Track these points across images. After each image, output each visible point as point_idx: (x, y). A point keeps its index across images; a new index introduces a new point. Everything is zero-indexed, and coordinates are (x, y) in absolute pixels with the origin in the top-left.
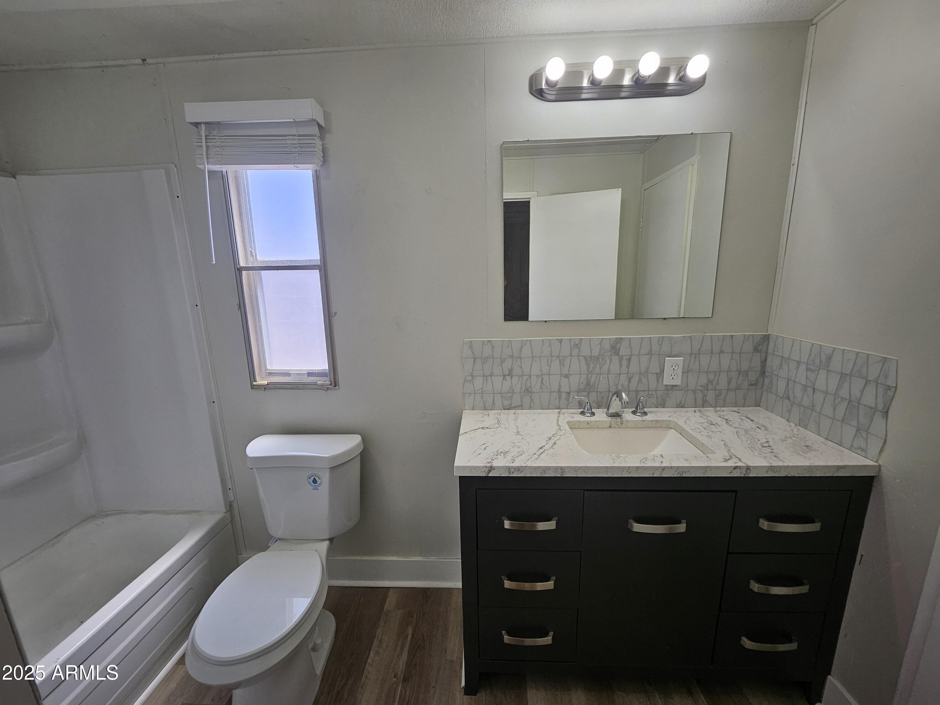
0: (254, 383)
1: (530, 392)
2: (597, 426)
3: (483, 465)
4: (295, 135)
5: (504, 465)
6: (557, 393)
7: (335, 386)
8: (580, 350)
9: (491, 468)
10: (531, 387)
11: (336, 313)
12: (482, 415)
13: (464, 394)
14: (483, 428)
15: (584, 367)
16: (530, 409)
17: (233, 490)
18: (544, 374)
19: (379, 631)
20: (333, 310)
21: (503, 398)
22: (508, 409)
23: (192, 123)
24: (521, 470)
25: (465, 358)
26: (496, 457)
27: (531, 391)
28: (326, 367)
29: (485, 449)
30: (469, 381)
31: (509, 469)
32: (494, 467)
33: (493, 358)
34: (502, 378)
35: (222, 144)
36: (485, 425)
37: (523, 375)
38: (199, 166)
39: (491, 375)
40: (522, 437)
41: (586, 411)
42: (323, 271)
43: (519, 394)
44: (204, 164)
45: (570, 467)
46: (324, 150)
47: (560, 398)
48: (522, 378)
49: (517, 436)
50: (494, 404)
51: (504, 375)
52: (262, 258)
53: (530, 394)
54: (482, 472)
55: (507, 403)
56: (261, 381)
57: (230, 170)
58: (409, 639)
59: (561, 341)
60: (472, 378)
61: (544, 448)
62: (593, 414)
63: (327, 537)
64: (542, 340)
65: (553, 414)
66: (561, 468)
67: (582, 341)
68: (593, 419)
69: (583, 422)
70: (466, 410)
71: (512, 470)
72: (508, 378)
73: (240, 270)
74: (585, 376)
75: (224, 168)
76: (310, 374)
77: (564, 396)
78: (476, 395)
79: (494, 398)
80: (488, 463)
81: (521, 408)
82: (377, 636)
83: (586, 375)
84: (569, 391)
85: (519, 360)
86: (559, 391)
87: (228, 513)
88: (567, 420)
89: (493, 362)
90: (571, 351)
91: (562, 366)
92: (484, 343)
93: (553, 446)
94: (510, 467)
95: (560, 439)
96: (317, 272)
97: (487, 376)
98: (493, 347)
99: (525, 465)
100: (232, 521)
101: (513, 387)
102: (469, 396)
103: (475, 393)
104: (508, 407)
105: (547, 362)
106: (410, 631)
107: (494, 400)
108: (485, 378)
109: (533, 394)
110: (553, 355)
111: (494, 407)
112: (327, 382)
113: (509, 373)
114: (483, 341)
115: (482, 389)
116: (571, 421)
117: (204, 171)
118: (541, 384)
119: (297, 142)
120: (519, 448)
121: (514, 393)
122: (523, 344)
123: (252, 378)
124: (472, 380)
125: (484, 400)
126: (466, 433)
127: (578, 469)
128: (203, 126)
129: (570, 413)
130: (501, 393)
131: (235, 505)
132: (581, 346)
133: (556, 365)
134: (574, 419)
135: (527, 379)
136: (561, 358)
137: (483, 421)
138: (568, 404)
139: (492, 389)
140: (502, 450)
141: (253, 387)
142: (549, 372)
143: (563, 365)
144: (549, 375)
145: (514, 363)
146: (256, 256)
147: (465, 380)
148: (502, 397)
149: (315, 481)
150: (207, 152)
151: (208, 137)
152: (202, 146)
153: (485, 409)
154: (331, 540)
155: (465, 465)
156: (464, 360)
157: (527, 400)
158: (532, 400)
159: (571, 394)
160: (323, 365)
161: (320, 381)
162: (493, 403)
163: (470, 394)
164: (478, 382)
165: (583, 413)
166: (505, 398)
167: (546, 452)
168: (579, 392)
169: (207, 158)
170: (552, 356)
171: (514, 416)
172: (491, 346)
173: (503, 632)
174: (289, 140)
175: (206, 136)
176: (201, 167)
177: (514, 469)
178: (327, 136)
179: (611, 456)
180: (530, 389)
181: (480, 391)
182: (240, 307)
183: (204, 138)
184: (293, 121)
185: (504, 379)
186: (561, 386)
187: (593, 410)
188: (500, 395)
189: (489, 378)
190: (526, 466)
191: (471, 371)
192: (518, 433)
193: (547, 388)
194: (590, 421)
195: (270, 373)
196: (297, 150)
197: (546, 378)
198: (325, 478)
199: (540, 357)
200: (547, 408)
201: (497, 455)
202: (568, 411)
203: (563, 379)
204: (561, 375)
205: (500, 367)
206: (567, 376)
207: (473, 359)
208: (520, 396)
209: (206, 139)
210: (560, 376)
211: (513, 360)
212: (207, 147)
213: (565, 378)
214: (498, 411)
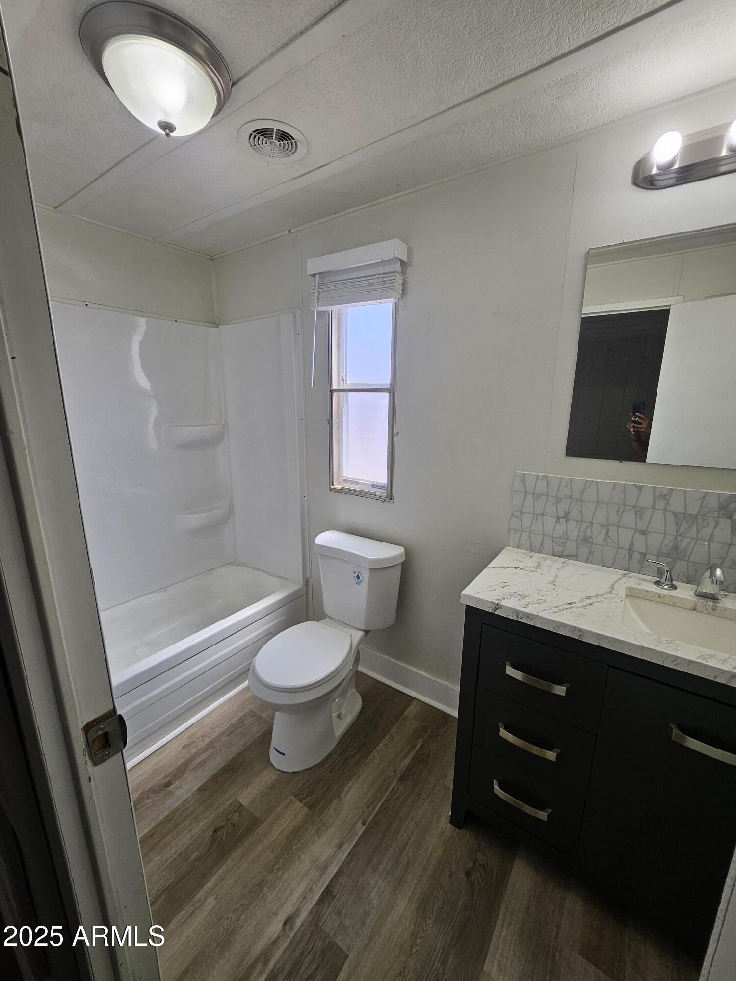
0: (332, 486)
1: (590, 543)
2: (675, 604)
3: (491, 601)
4: (380, 274)
5: (513, 607)
6: (627, 551)
7: (390, 499)
8: (668, 503)
9: (498, 606)
10: (591, 537)
11: (398, 433)
12: (524, 555)
13: (510, 529)
14: (515, 567)
15: (672, 527)
16: (586, 563)
17: (310, 569)
18: (611, 525)
19: (394, 729)
20: (396, 430)
21: (554, 543)
22: (559, 556)
23: (311, 275)
24: (531, 617)
25: (516, 492)
26: (509, 598)
27: (590, 541)
28: (385, 481)
29: (503, 587)
30: (517, 517)
31: (517, 612)
32: (502, 605)
33: (548, 496)
34: (556, 519)
35: (328, 289)
36: (521, 565)
37: (582, 521)
38: (312, 309)
39: (543, 515)
40: (555, 587)
41: (663, 580)
42: (391, 394)
43: (575, 543)
44: (314, 307)
45: (592, 632)
46: (404, 284)
47: (630, 557)
48: (581, 524)
49: (550, 585)
50: (542, 547)
51: (558, 517)
52: (351, 381)
53: (590, 545)
54: (488, 607)
55: (559, 549)
56: (336, 486)
57: (334, 309)
58: (416, 749)
59: (640, 488)
60: (521, 514)
61: (573, 605)
62: (674, 587)
63: (363, 628)
64: (614, 483)
65: (613, 575)
66: (580, 630)
67: (672, 493)
68: (673, 593)
69: (653, 593)
70: (509, 546)
71: (521, 615)
72: (563, 521)
73: (332, 392)
74: (672, 538)
75: (329, 309)
76: (373, 486)
77: (636, 556)
78: (523, 533)
79: (543, 540)
80: (498, 600)
81: (575, 558)
82: (390, 732)
83: (674, 537)
84: (645, 552)
85: (579, 503)
86: (631, 549)
87: (305, 586)
88: (629, 585)
89: (547, 500)
90: (654, 502)
91: (638, 520)
92: (539, 478)
93: (586, 606)
94: (519, 610)
95: (603, 602)
96: (387, 394)
97: (538, 515)
98: (548, 484)
99: (536, 614)
100: (307, 594)
101: (569, 532)
102: (515, 533)
103: (522, 531)
104: (560, 554)
105: (618, 511)
106: (420, 742)
107: (543, 543)
108: (535, 516)
109: (593, 545)
110: (656, 507)
111: (542, 550)
112: (384, 494)
113: (565, 516)
114: (538, 476)
115: (530, 527)
116: (634, 588)
117: (314, 312)
118: (605, 536)
119: (381, 280)
120: (542, 596)
121: (568, 539)
122: (587, 485)
123: (331, 482)
124: (520, 516)
125: (531, 540)
126: (493, 567)
127: (602, 638)
128: (317, 276)
129: (639, 579)
130: (552, 537)
131: (310, 581)
132: (670, 498)
133: (629, 518)
134: (641, 587)
135: (587, 527)
136: (638, 509)
137: (520, 561)
138: (642, 567)
139: (542, 530)
140: (521, 593)
141: (331, 489)
142: (619, 523)
143: (640, 519)
144: (618, 526)
145: (572, 507)
146: (346, 380)
147: (513, 515)
148: (553, 541)
149: (358, 577)
150: (318, 297)
151: (320, 285)
152: (314, 293)
153: (531, 550)
154: (367, 632)
155: (473, 595)
156: (514, 493)
157: (584, 551)
158: (591, 552)
159: (648, 556)
160: (383, 479)
161: (379, 492)
162: (542, 545)
163: (516, 530)
164: (527, 520)
165: (657, 583)
166: (556, 543)
167: (573, 610)
168: (659, 555)
169: (318, 302)
170: (625, 505)
171: (562, 565)
172: (546, 482)
173: (494, 781)
174: (375, 278)
175: (319, 284)
176: (313, 309)
177: (523, 614)
178: (408, 270)
179: (660, 638)
180: (590, 539)
181: (528, 530)
182: (329, 422)
183: (317, 286)
184: (381, 260)
185: (558, 521)
186: (633, 545)
187: (674, 582)
188: (551, 538)
189: (540, 517)
190: (537, 616)
191: (520, 507)
192: (553, 582)
193: (614, 542)
194: (664, 594)
195: (344, 480)
196: (381, 287)
197: (613, 530)
198: (366, 576)
199: (607, 504)
200: (610, 566)
201: (512, 596)
202: (639, 576)
203: (637, 534)
204: (636, 530)
205: (555, 506)
206: (643, 533)
207: (523, 494)
208: (576, 545)
209: (319, 286)
210: (633, 531)
211: (571, 502)
212: (319, 292)
213: (641, 534)
214: (545, 556)
